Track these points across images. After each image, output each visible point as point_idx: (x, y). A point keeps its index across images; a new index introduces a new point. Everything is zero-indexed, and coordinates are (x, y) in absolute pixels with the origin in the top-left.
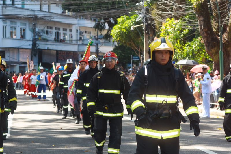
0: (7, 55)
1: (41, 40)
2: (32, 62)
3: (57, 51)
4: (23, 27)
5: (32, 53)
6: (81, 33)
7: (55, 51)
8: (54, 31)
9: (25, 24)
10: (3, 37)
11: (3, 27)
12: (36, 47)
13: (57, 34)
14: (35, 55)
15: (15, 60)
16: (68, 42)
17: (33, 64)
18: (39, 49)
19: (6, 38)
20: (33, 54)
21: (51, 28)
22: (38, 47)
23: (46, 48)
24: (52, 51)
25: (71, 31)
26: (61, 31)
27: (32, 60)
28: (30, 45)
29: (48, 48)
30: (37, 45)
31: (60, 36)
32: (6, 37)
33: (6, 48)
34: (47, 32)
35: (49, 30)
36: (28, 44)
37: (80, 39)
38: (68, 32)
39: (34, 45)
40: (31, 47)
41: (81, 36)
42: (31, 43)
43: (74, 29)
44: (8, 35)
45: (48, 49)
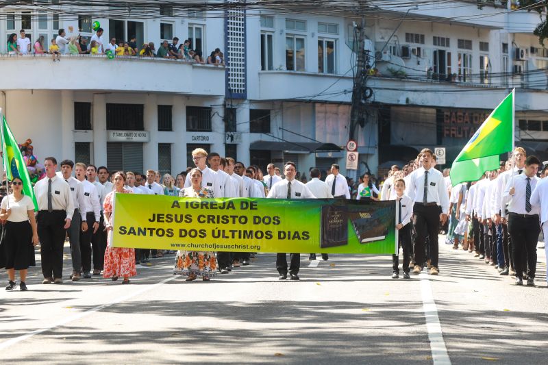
0: (276, 122)
1: (384, 77)
2: (352, 145)
3: (439, 110)
4: (328, 37)
5: (353, 116)
6: (517, 55)
7: (434, 111)
8: (429, 48)
9: (334, 29)
10: (263, 68)
11: (263, 37)
12: (365, 98)
13: (441, 58)
14: (362, 123)
15: (302, 140)
16: (477, 81)
17: (356, 150)
18: (376, 105)
19: (270, 71)
20: (356, 119)
21: (420, 39)
22: (372, 99)
23: (403, 102)
24: (422, 110)
25: (484, 46)
26: (453, 50)
27: (352, 137)
28: (345, 92)
29: (407, 100)
30: (368, 92)
31: (449, 64)
32: (270, 68)
33: (272, 102)
34: (405, 53)
35: (413, 46)
36: (339, 90)
37: (516, 71)
38: (475, 52)
39: (360, 91)
40: (348, 98)
41: (518, 63)
42: (349, 85)
43: (495, 40)
44: (279, 60)
45: (409, 105)
